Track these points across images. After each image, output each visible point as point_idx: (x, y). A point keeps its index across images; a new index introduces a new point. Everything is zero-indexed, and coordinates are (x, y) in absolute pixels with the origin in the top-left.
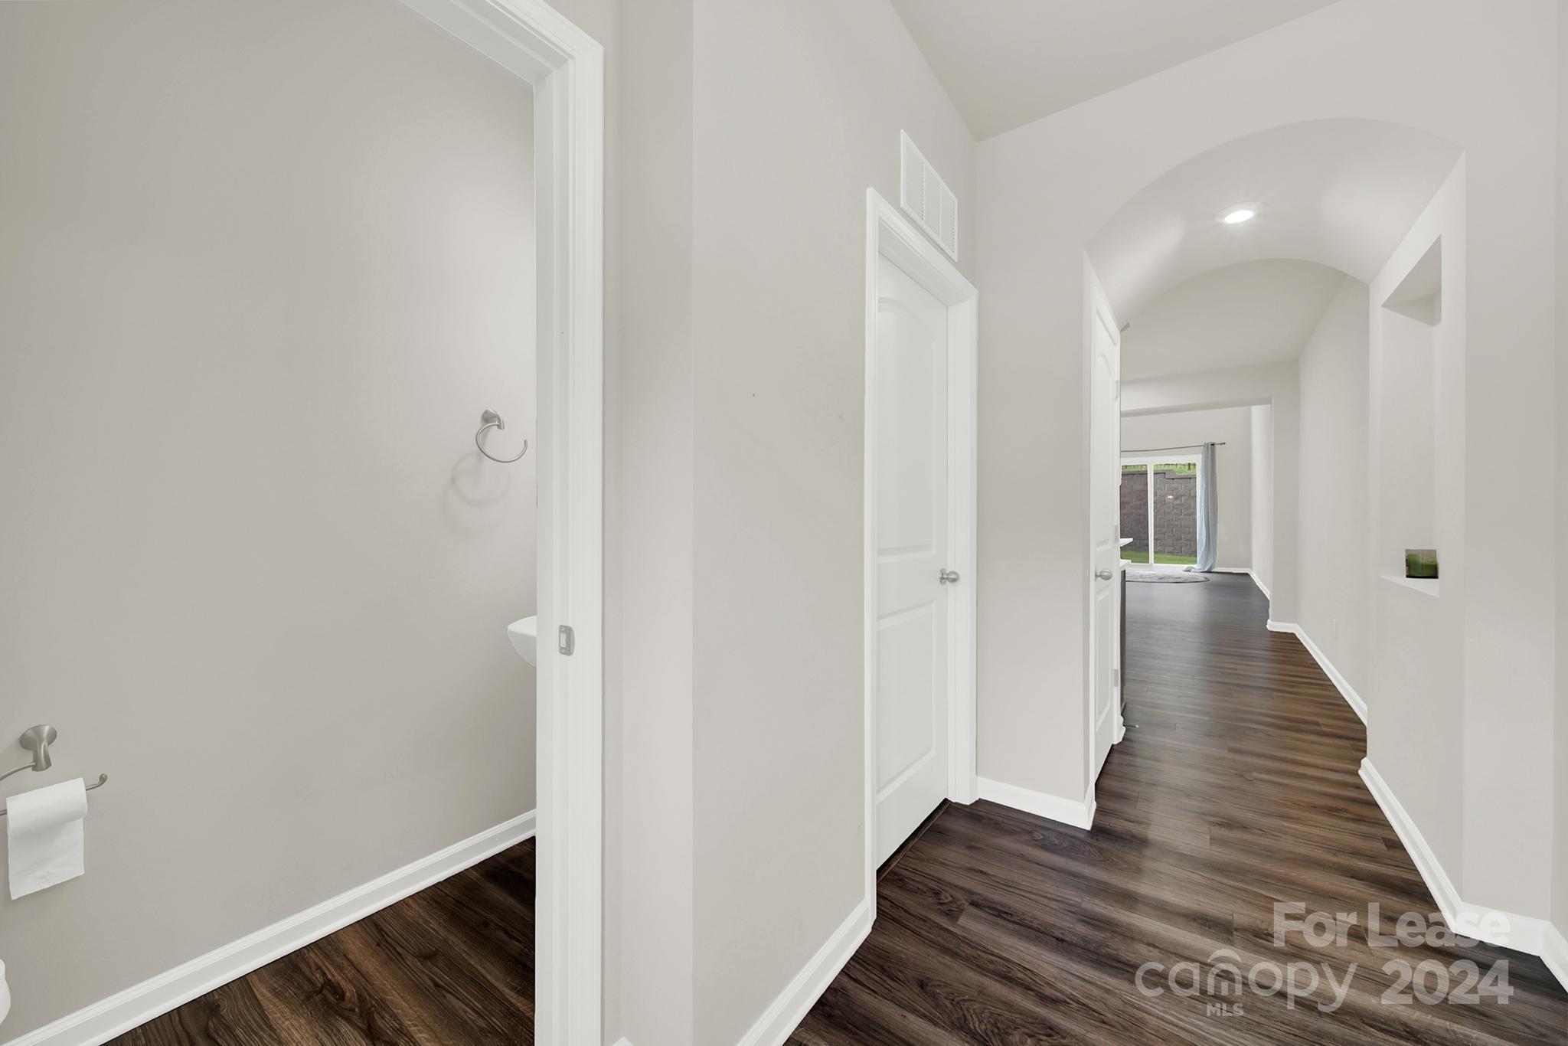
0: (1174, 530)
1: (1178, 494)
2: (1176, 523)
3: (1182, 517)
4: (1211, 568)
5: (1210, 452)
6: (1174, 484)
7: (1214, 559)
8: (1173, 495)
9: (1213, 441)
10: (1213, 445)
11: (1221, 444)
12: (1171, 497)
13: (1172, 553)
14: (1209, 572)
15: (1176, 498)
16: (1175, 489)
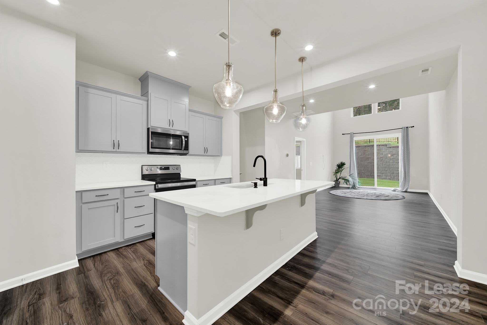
0: (391, 169)
1: (393, 154)
2: (392, 166)
3: (394, 164)
4: (407, 189)
5: (405, 132)
6: (391, 150)
7: (408, 186)
8: (390, 154)
9: (407, 126)
10: (407, 128)
11: (412, 127)
12: (389, 155)
13: (390, 179)
14: (406, 192)
15: (392, 156)
16: (391, 152)
